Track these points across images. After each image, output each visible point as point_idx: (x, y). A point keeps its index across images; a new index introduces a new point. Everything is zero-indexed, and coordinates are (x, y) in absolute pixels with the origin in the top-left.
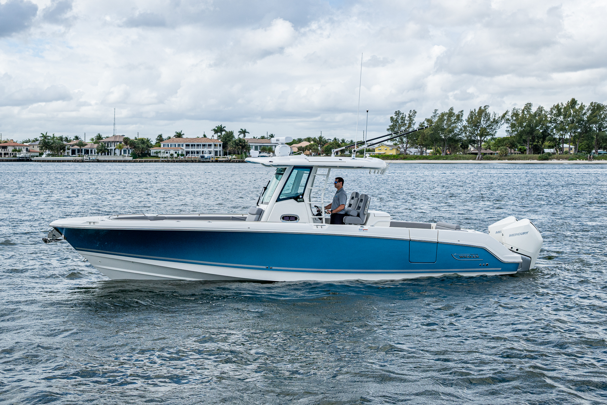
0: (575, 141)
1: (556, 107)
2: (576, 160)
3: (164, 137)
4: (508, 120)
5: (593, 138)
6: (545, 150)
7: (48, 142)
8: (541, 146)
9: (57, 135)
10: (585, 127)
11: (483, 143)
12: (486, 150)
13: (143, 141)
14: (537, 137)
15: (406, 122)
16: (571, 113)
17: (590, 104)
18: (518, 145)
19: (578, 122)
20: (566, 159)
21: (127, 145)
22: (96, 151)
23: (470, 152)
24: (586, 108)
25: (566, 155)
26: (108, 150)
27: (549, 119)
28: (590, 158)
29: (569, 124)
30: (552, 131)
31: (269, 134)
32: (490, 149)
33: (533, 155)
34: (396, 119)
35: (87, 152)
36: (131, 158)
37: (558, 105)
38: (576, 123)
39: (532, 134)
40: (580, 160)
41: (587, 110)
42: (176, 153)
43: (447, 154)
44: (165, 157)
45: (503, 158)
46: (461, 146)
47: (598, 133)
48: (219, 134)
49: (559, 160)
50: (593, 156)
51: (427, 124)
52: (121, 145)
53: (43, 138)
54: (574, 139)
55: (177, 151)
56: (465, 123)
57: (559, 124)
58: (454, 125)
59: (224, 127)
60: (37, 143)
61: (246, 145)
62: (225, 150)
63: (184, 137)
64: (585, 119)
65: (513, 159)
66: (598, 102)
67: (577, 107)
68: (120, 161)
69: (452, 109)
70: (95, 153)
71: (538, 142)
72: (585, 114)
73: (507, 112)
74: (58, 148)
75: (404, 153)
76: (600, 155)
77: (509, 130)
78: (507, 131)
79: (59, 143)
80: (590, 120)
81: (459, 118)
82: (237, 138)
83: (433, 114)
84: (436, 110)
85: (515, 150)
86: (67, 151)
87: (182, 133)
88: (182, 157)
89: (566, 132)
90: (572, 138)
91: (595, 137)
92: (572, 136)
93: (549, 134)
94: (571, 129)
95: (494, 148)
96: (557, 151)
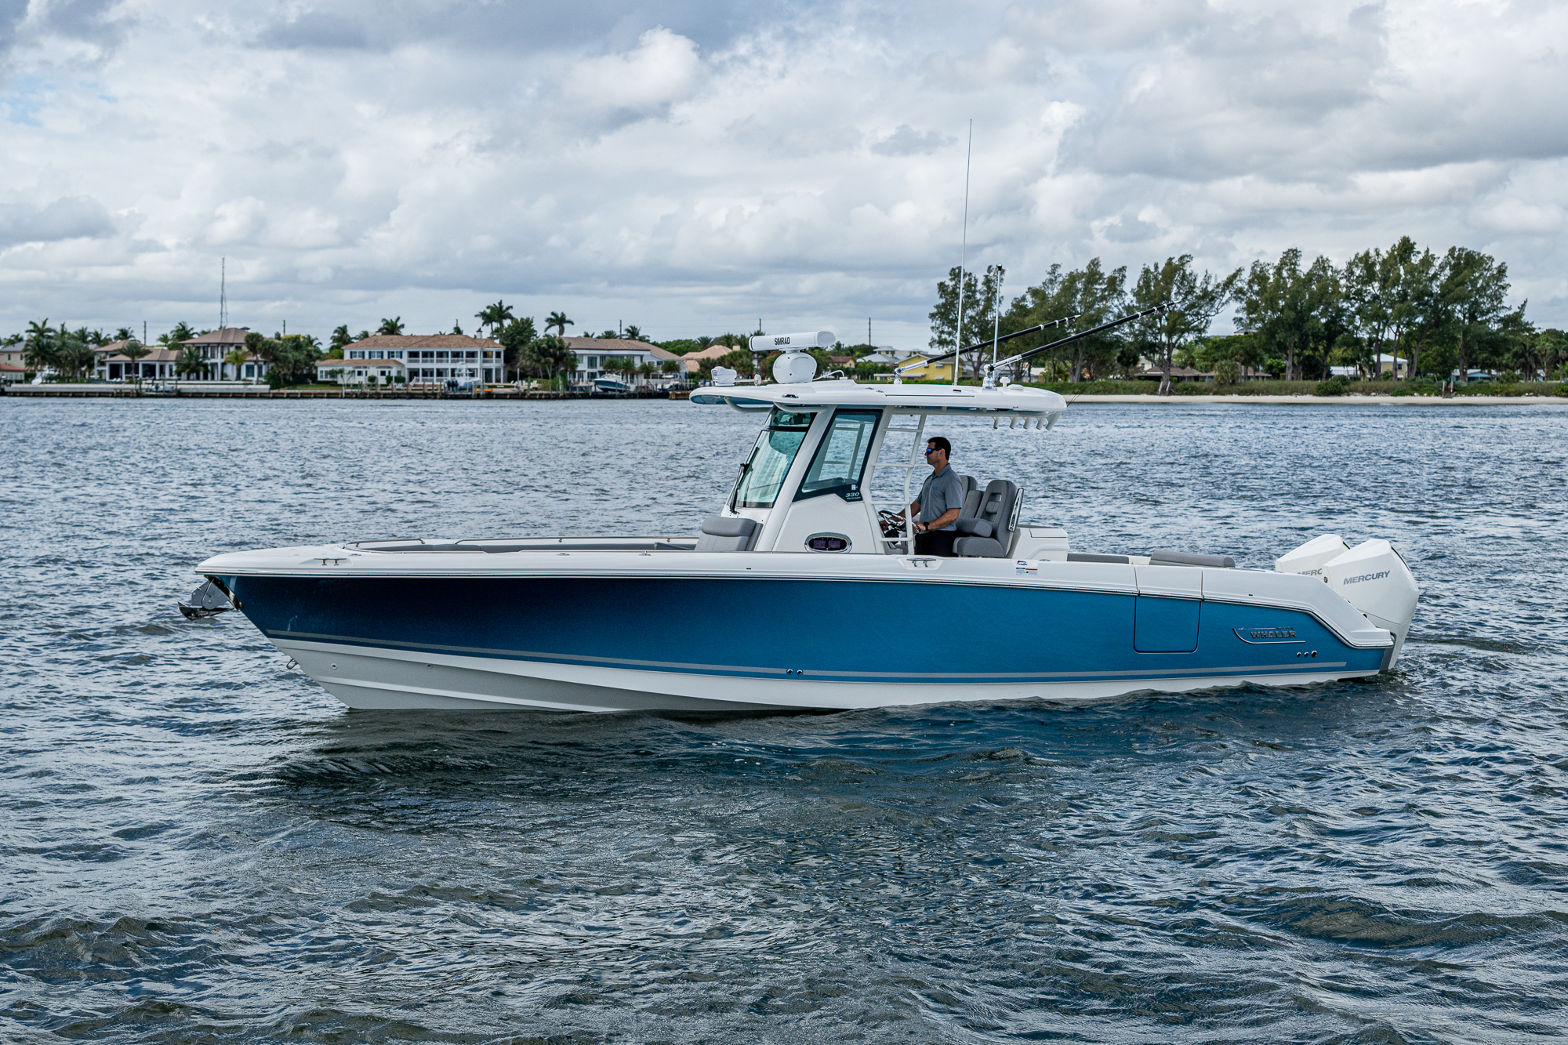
0: (1410, 347)
1: (1361, 260)
2: (1412, 395)
3: (352, 332)
4: (1240, 291)
5: (1455, 339)
6: (1332, 368)
7: (49, 346)
8: (1324, 358)
9: (73, 327)
10: (1436, 310)
11: (1175, 352)
12: (1183, 368)
13: (297, 343)
14: (1314, 335)
15: (978, 296)
16: (1400, 276)
17: (1447, 253)
18: (1266, 356)
19: (1419, 297)
20: (1387, 392)
21: (255, 353)
22: (174, 368)
23: (1143, 374)
24: (1437, 263)
25: (1385, 383)
26: (206, 366)
27: (1344, 290)
28: (1447, 390)
29: (1394, 302)
30: (1351, 321)
31: (626, 325)
32: (1192, 365)
33: (1301, 382)
34: (955, 287)
35: (150, 371)
36: (266, 388)
37: (1367, 254)
38: (1412, 300)
39: (1299, 328)
40: (1422, 395)
41: (1440, 267)
42: (383, 373)
43: (1084, 380)
44: (355, 386)
45: (1226, 388)
46: (1119, 359)
47: (1468, 328)
48: (496, 325)
49: (1368, 394)
50: (1455, 385)
51: (1033, 302)
52: (240, 353)
53: (34, 334)
54: (1407, 341)
55: (387, 370)
57: (1369, 302)
58: (1101, 305)
59: (508, 308)
60: (20, 346)
61: (564, 355)
62: (512, 366)
63: (404, 332)
64: (1436, 290)
65: (1252, 392)
66: (1470, 248)
67: (1415, 260)
68: (237, 396)
69: (1095, 263)
70: (171, 375)
71: (1315, 349)
72: (1435, 277)
73: (1239, 270)
74: (74, 361)
75: (972, 375)
76: (1472, 383)
77: (1241, 319)
78: (1238, 320)
79: (77, 346)
80: (1449, 293)
81: (1114, 285)
82: (541, 337)
83: (1048, 277)
84: (1055, 267)
85: (1256, 370)
86: (97, 369)
87: (399, 324)
88: (400, 386)
89: (1387, 324)
90: (1402, 341)
91: (1460, 336)
92: (1401, 334)
93: (1343, 329)
94: (1399, 315)
95: (1203, 364)
96: (1363, 372)
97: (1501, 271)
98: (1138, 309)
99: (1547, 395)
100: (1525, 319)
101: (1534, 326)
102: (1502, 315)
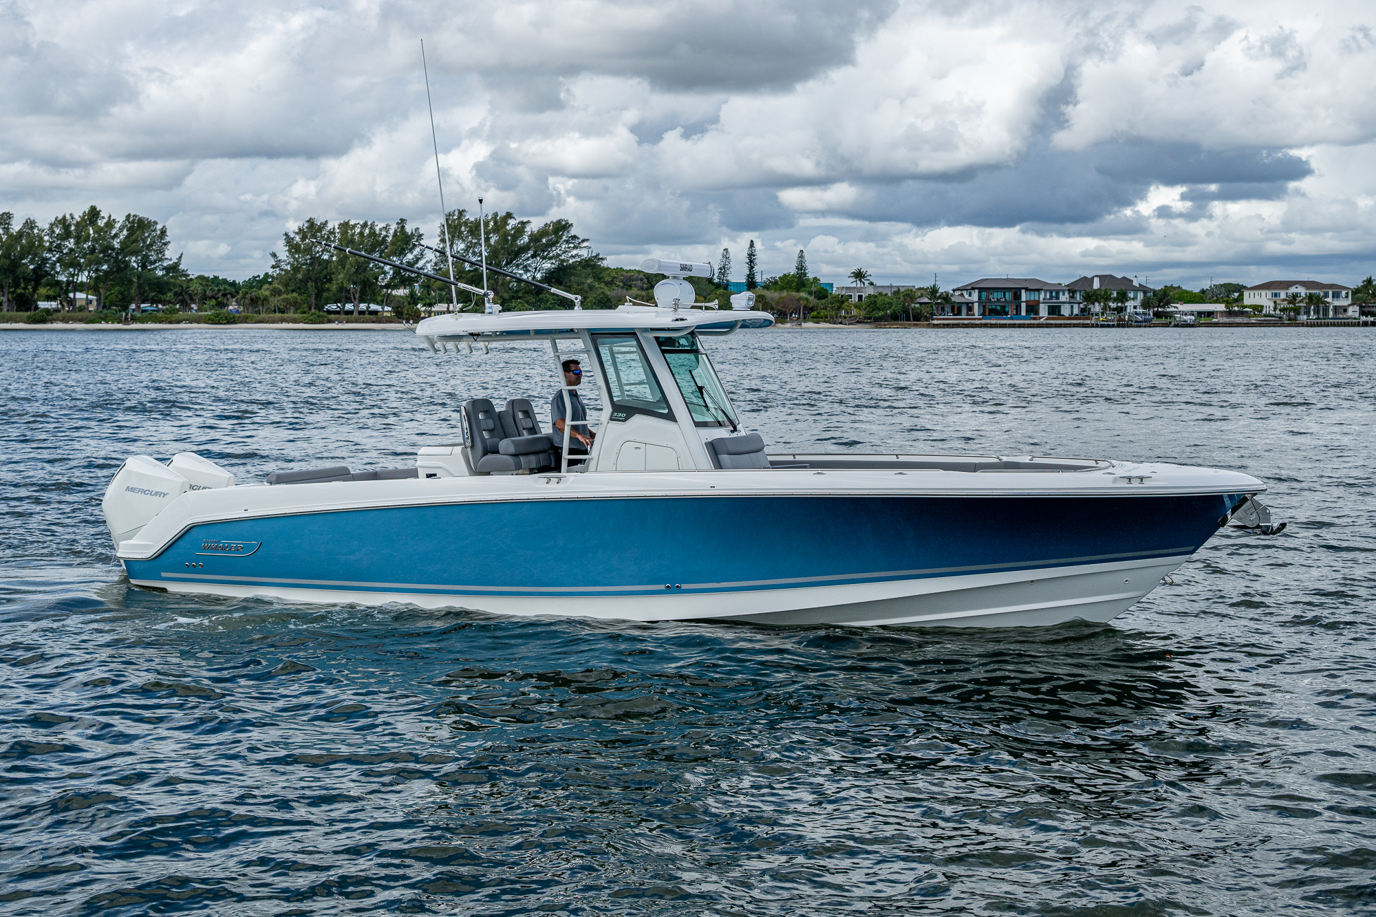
0: (98, 287)
1: (60, 222)
2: (100, 323)
5: (131, 282)
6: (39, 303)
8: (33, 296)
10: (116, 260)
14: (25, 279)
16: (90, 234)
17: (124, 219)
19: (104, 250)
20: (81, 320)
24: (118, 226)
25: (79, 314)
27: (47, 244)
28: (126, 319)
29: (86, 254)
30: (53, 267)
33: (15, 313)
37: (64, 217)
38: (100, 252)
39: (13, 272)
40: (107, 322)
41: (119, 228)
47: (141, 273)
49: (67, 322)
50: (132, 316)
54: (96, 283)
57: (66, 253)
64: (117, 246)
66: (141, 215)
67: (101, 223)
71: (25, 288)
72: (116, 236)
76: (145, 314)
80: (126, 248)
89: (81, 270)
90: (92, 282)
91: (135, 280)
92: (91, 277)
93: (47, 274)
94: (89, 263)
96: (63, 306)
97: (163, 232)
99: (199, 323)
100: (182, 267)
101: (188, 272)
102: (165, 264)
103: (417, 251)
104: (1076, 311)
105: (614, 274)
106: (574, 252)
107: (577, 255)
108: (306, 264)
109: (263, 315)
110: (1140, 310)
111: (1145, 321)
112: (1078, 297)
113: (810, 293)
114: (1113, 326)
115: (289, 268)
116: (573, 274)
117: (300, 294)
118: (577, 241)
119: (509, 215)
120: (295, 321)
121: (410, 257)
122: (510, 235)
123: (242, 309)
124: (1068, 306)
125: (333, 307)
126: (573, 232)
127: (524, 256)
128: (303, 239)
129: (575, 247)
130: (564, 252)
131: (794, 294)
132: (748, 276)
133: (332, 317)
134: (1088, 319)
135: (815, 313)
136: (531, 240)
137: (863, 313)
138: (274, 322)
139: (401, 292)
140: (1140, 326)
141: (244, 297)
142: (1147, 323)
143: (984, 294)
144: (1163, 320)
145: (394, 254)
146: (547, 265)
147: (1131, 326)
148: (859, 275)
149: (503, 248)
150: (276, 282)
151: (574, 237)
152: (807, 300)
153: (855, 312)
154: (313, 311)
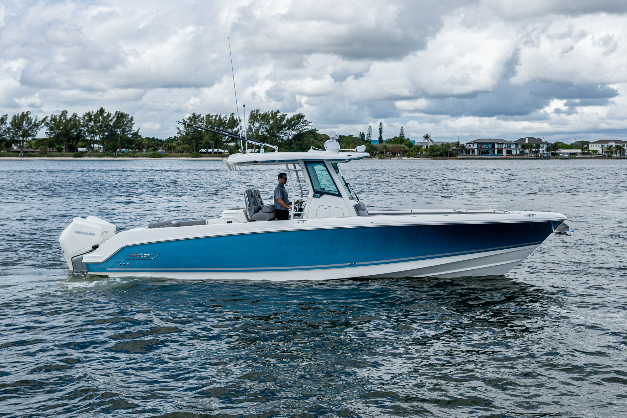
0: (104, 142)
1: (87, 114)
2: (104, 157)
4: (47, 123)
5: (117, 140)
6: (78, 149)
8: (76, 146)
11: (25, 143)
12: (28, 148)
14: (72, 138)
16: (100, 120)
17: (115, 113)
18: (56, 145)
19: (106, 126)
20: (96, 156)
23: (14, 150)
24: (112, 116)
25: (95, 153)
27: (82, 124)
28: (115, 155)
29: (98, 128)
30: (84, 134)
32: (31, 147)
33: (68, 153)
37: (89, 113)
38: (104, 127)
39: (67, 135)
40: (107, 157)
45: (43, 155)
46: (5, 145)
47: (122, 136)
49: (90, 157)
50: (118, 154)
54: (103, 140)
56: (9, 125)
57: (90, 128)
64: (112, 124)
65: (52, 156)
66: (122, 111)
67: (105, 115)
71: (73, 142)
72: (111, 120)
73: (47, 117)
76: (123, 153)
78: (47, 133)
80: (115, 125)
81: (3, 120)
85: (53, 149)
89: (96, 135)
90: (101, 140)
91: (119, 139)
92: (101, 138)
93: (82, 136)
94: (100, 132)
95: (35, 147)
96: (89, 150)
97: (132, 119)
98: (12, 128)
99: (146, 157)
100: (139, 134)
101: (142, 136)
102: (132, 132)
103: (239, 127)
104: (518, 153)
105: (322, 137)
106: (305, 127)
107: (307, 128)
108: (191, 132)
109: (173, 154)
110: (545, 152)
111: (548, 157)
112: (519, 146)
113: (406, 145)
114: (534, 159)
115: (184, 134)
116: (306, 137)
117: (189, 145)
118: (307, 123)
119: (278, 112)
120: (187, 156)
121: (236, 129)
122: (278, 120)
123: (164, 151)
124: (515, 150)
125: (203, 150)
126: (305, 119)
127: (284, 129)
128: (191, 122)
129: (306, 125)
130: (301, 127)
131: (399, 145)
132: (379, 137)
133: (203, 155)
134: (523, 156)
135: (407, 153)
136: (287, 122)
137: (428, 153)
138: (178, 157)
139: (232, 144)
140: (545, 159)
141: (165, 146)
142: (548, 158)
143: (479, 145)
144: (555, 156)
145: (229, 128)
146: (294, 133)
147: (541, 159)
148: (427, 137)
149: (275, 126)
150: (179, 140)
151: (306, 121)
152: (404, 148)
153: (424, 153)
154: (195, 152)
